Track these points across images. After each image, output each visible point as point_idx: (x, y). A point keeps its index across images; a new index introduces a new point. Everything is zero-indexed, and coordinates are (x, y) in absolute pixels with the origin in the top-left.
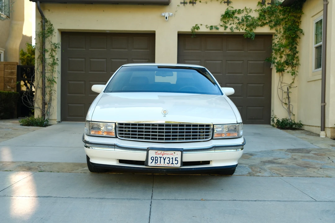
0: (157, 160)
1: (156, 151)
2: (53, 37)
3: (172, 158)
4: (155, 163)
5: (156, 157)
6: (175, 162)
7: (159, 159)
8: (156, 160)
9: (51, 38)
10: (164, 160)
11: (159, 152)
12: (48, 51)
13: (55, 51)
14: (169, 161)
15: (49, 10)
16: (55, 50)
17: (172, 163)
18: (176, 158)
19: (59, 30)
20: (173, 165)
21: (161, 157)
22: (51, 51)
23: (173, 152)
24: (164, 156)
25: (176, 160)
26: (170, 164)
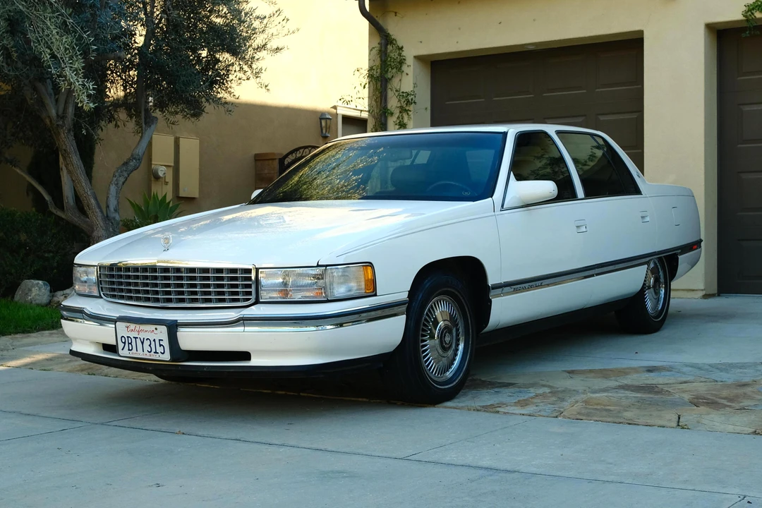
0: (131, 343)
1: (128, 324)
2: (405, 78)
3: (154, 340)
4: (129, 350)
5: (128, 337)
6: (160, 350)
7: (134, 340)
8: (129, 343)
9: (400, 80)
10: (142, 343)
11: (132, 326)
12: (392, 114)
13: (407, 111)
14: (150, 345)
15: (396, 13)
16: (407, 108)
17: (156, 352)
18: (160, 340)
19: (419, 58)
20: (158, 355)
21: (136, 338)
22: (400, 112)
23: (153, 327)
24: (142, 336)
25: (160, 345)
26: (152, 353)
